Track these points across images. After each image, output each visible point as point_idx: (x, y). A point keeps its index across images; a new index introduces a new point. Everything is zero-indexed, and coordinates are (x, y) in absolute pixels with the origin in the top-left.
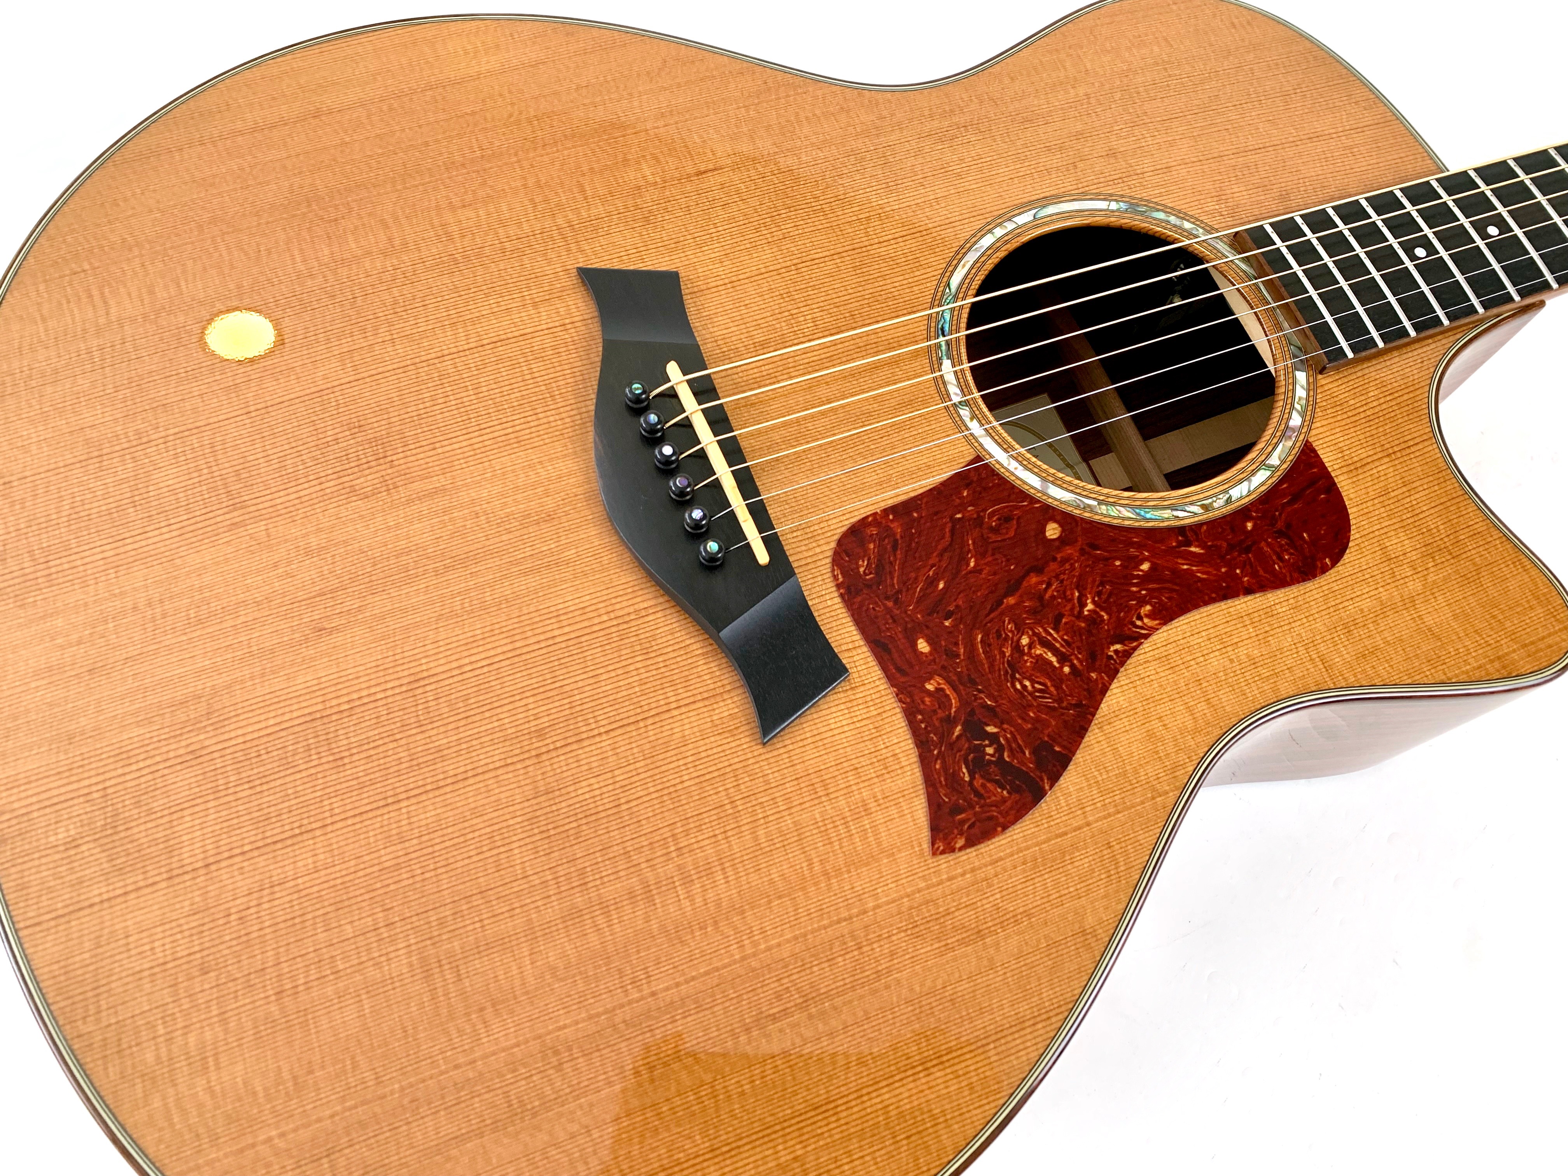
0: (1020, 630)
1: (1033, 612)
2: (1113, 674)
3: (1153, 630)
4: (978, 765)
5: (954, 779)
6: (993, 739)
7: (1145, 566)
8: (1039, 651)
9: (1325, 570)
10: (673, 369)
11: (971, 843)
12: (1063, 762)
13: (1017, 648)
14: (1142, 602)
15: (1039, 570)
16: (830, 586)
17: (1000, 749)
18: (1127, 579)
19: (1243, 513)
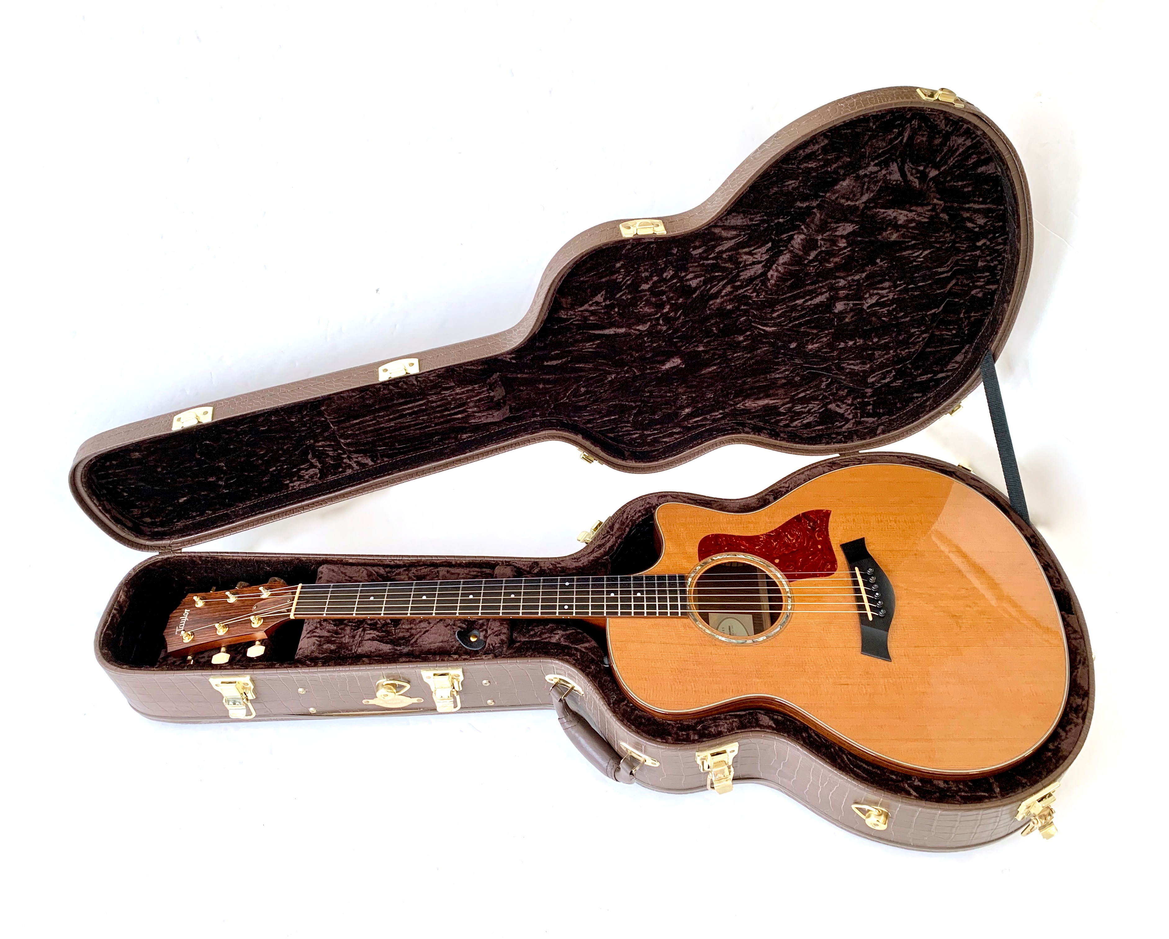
0: (794, 543)
1: (790, 546)
2: (776, 530)
3: (762, 535)
4: (815, 523)
5: (822, 521)
6: (810, 526)
7: (757, 548)
8: (791, 538)
9: (712, 535)
10: (871, 618)
11: (822, 510)
12: (795, 518)
13: (797, 540)
14: (762, 541)
15: (785, 554)
16: (838, 565)
17: (809, 524)
18: (763, 547)
19: (726, 551)
